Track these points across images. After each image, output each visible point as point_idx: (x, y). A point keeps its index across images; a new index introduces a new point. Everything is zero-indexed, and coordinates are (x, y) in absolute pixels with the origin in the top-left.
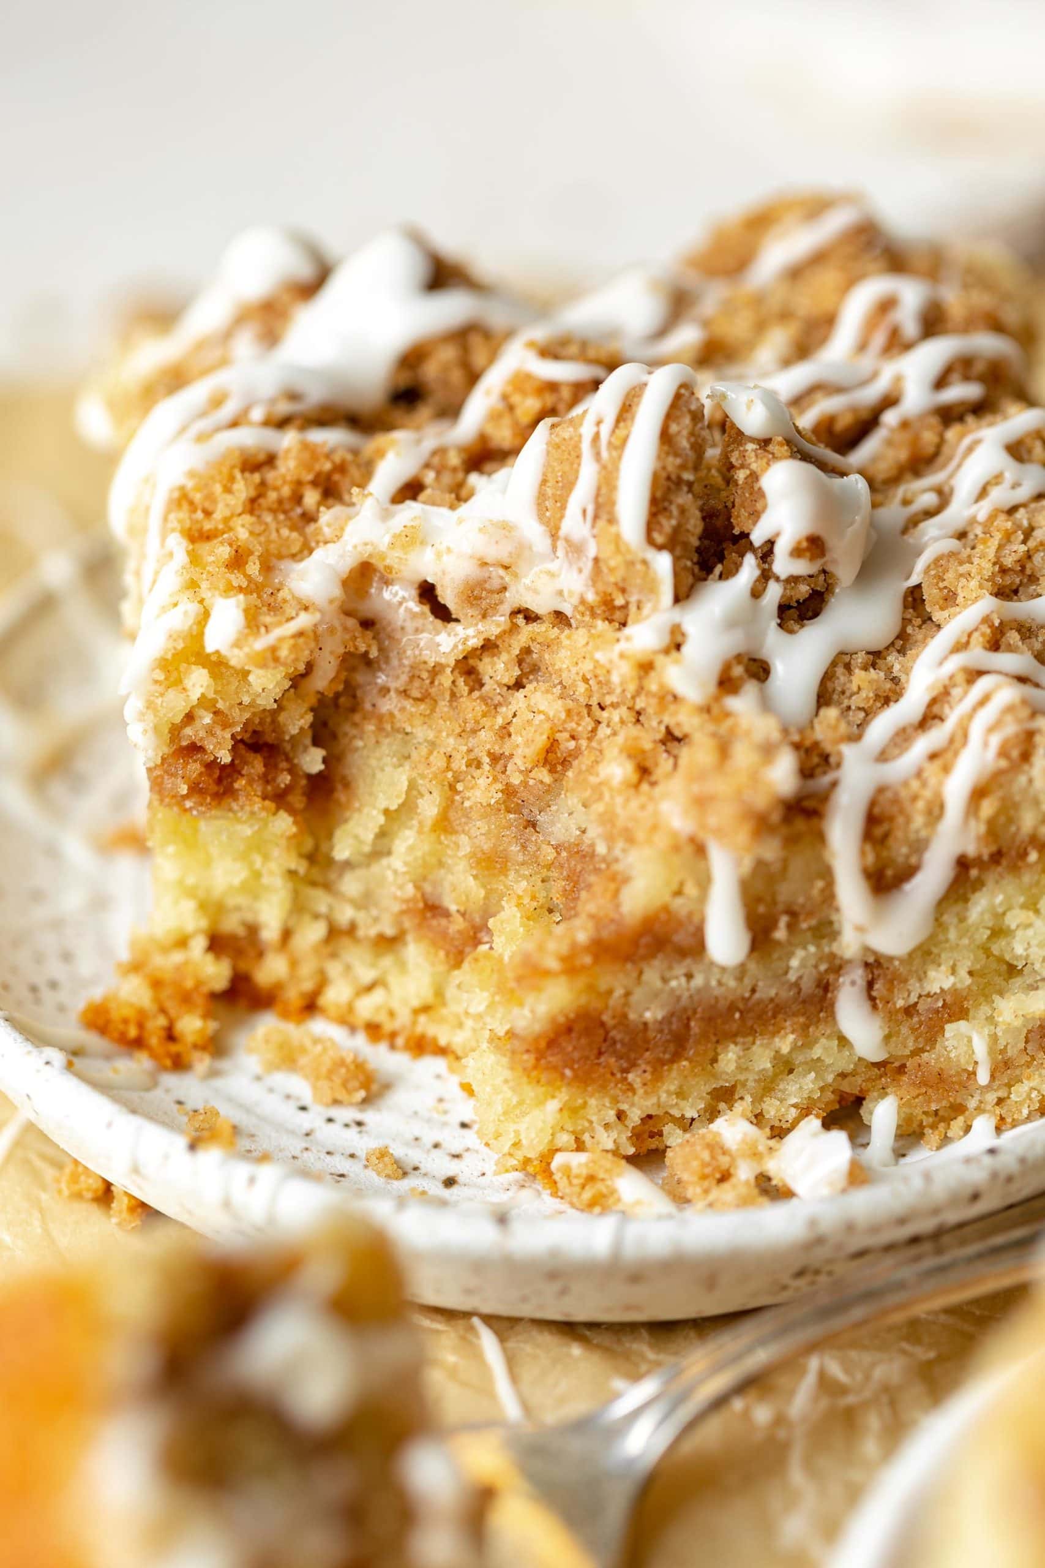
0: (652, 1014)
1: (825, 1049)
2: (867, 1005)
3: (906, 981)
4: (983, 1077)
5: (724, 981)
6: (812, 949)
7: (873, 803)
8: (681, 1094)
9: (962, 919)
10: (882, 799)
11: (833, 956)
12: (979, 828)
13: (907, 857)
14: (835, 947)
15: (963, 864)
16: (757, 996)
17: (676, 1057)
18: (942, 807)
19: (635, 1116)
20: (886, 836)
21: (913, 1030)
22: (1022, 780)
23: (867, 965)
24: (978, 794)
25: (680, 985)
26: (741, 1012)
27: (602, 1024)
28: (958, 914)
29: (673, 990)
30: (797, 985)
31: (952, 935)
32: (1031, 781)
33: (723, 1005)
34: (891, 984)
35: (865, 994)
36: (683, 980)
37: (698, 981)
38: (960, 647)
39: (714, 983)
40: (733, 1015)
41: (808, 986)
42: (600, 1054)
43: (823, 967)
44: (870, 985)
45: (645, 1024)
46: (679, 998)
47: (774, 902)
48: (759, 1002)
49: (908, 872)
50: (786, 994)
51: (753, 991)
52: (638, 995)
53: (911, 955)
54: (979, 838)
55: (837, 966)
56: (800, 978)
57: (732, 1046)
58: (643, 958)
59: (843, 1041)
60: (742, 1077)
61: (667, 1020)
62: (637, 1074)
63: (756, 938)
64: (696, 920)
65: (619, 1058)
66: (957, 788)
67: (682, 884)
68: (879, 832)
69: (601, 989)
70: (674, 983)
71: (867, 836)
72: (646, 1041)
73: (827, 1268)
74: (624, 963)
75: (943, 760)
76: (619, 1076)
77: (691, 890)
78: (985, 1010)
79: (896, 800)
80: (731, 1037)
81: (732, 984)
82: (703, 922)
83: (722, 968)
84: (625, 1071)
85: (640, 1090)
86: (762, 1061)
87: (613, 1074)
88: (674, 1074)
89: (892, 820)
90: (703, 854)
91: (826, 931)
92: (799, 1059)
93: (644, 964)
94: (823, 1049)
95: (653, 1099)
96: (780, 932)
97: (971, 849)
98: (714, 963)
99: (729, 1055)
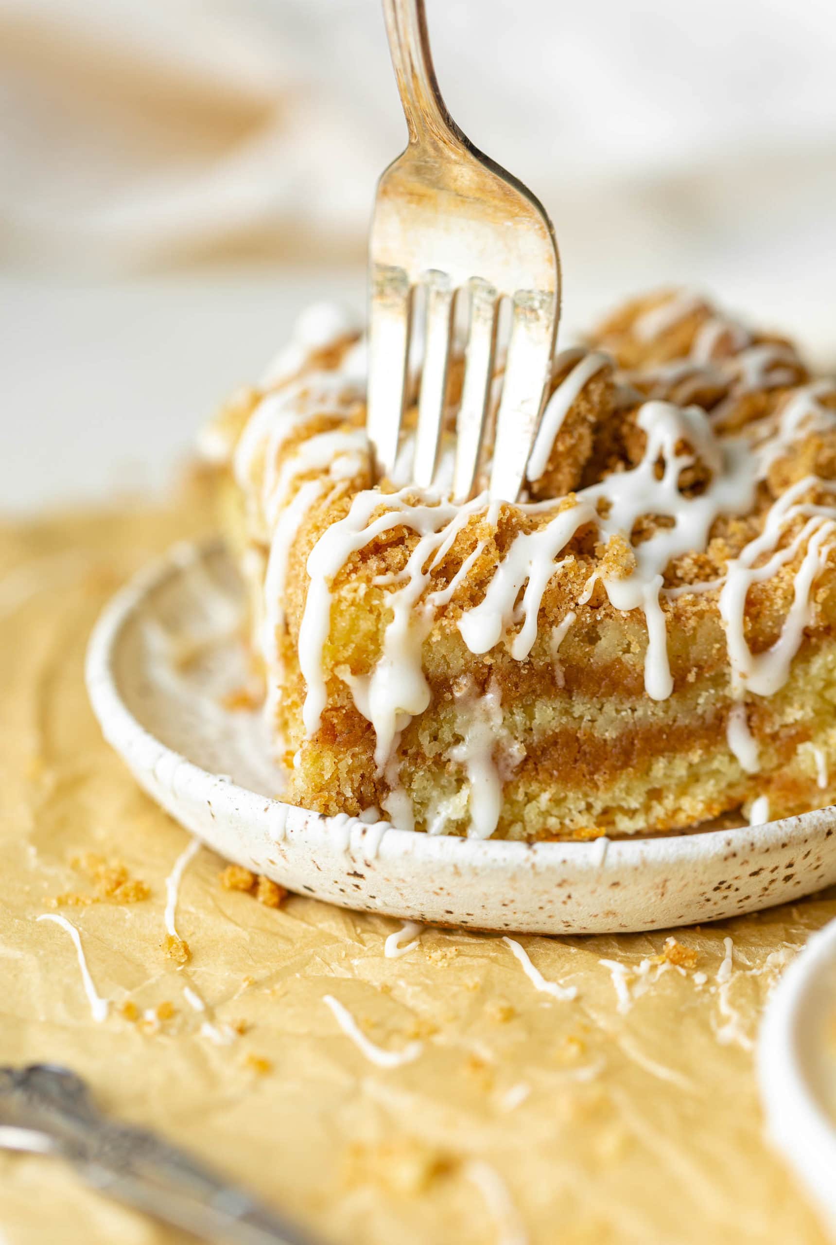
0: (610, 734)
1: (721, 762)
2: (747, 731)
3: (771, 715)
4: (822, 783)
5: (656, 712)
6: (712, 691)
7: (749, 592)
8: (628, 791)
9: (806, 673)
10: (755, 590)
11: (725, 698)
12: (815, 608)
13: (772, 628)
14: (726, 692)
15: (807, 633)
16: (677, 724)
17: (626, 765)
18: (793, 595)
19: (598, 807)
20: (758, 614)
21: (776, 750)
23: (747, 705)
24: (815, 586)
25: (627, 714)
26: (667, 735)
27: (577, 739)
28: (803, 670)
29: (623, 718)
30: (702, 717)
31: (801, 683)
33: (655, 729)
34: (762, 719)
35: (745, 724)
36: (629, 712)
37: (639, 713)
38: (798, 502)
39: (650, 713)
40: (662, 736)
41: (710, 718)
42: (576, 761)
43: (719, 705)
44: (749, 719)
45: (605, 741)
46: (627, 723)
47: (688, 660)
48: (678, 728)
49: (773, 639)
50: (695, 724)
51: (674, 721)
52: (601, 720)
53: (776, 695)
54: (817, 615)
55: (728, 705)
56: (705, 712)
57: (661, 759)
58: (603, 695)
59: (733, 758)
60: (667, 782)
61: (619, 739)
62: (600, 776)
63: (679, 685)
64: (638, 669)
65: (588, 764)
66: (802, 581)
67: (629, 645)
68: (753, 610)
69: (576, 715)
70: (624, 713)
71: (747, 613)
72: (605, 753)
73: (736, 884)
74: (591, 698)
75: (793, 564)
76: (588, 777)
77: (635, 648)
78: (822, 736)
79: (764, 590)
80: (660, 752)
81: (661, 714)
82: (643, 670)
83: (655, 703)
84: (592, 773)
85: (602, 787)
86: (681, 770)
87: (584, 776)
88: (624, 777)
89: (761, 603)
90: (643, 623)
91: (721, 680)
92: (704, 769)
93: (604, 700)
94: (719, 762)
95: (610, 795)
96: (691, 678)
97: (812, 623)
98: (650, 699)
99: (660, 767)
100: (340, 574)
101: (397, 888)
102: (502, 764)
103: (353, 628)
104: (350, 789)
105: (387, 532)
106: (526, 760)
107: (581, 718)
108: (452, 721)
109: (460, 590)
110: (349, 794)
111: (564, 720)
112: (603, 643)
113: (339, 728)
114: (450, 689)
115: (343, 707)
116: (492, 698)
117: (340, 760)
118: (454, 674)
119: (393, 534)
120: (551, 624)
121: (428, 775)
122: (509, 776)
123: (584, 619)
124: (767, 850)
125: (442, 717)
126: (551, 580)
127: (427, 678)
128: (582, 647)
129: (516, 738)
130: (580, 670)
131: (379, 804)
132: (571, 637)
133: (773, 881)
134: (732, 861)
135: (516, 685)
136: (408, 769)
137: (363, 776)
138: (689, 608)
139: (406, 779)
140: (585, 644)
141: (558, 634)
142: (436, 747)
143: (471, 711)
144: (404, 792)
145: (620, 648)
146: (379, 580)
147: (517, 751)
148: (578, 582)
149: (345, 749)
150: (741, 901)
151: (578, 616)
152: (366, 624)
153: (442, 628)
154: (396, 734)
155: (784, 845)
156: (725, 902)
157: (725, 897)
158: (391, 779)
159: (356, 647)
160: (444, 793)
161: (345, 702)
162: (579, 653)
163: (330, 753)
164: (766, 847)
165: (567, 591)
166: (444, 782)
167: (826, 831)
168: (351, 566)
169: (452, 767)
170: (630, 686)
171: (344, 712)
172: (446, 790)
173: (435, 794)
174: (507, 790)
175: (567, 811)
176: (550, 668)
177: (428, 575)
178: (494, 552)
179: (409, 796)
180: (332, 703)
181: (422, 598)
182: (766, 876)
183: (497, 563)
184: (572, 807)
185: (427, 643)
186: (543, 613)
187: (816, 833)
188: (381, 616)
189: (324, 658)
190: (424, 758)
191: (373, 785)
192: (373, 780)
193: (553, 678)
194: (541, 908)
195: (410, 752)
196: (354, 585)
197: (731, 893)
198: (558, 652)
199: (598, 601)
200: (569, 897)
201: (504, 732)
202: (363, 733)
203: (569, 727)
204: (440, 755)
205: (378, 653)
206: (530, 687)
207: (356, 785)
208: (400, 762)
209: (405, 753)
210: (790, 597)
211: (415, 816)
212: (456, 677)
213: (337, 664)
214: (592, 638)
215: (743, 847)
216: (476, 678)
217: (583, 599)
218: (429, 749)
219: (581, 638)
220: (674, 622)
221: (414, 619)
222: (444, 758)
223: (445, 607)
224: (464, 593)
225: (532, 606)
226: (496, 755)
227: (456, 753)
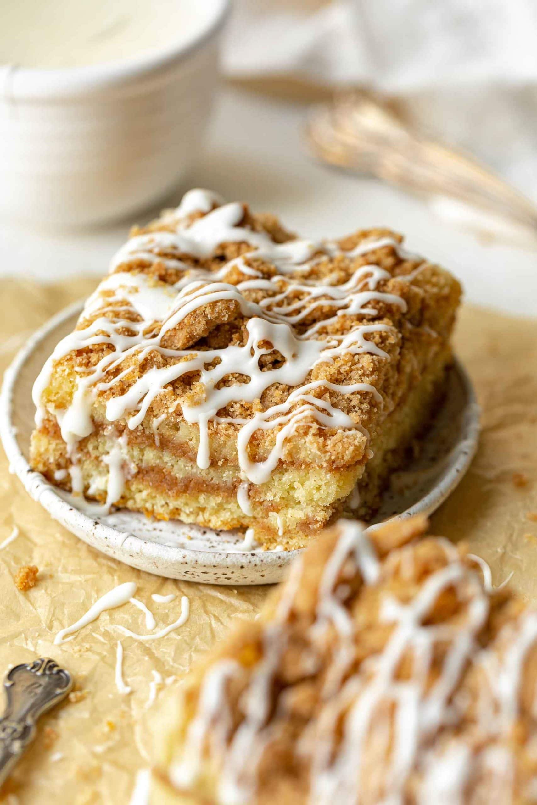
0: (180, 476)
2: (246, 497)
3: (260, 493)
4: (280, 533)
5: (201, 473)
6: (231, 473)
7: (255, 433)
8: (186, 504)
9: (280, 480)
10: (258, 432)
11: (238, 477)
12: (285, 451)
13: (264, 454)
14: (239, 475)
15: (281, 462)
16: (213, 482)
17: (185, 491)
18: (275, 441)
19: (171, 506)
20: (258, 445)
21: (261, 510)
22: (303, 441)
23: (248, 484)
24: (287, 440)
25: (188, 469)
26: (207, 485)
27: (163, 472)
28: (279, 477)
29: (186, 470)
30: (226, 482)
31: (276, 483)
32: (305, 442)
33: (201, 481)
34: (255, 493)
35: (246, 493)
36: (190, 468)
37: (194, 470)
38: (307, 393)
39: (198, 473)
40: (204, 486)
41: (229, 484)
42: (161, 482)
43: (235, 480)
44: (249, 490)
45: (176, 478)
46: (188, 473)
47: (221, 454)
48: (213, 484)
49: (263, 459)
50: (222, 484)
51: (212, 479)
52: (176, 467)
53: (262, 485)
54: (286, 455)
55: (240, 481)
57: (203, 495)
58: (178, 456)
59: (238, 506)
60: (206, 506)
61: (183, 479)
62: (172, 492)
63: (213, 463)
64: (195, 450)
65: (167, 485)
66: (280, 437)
67: (192, 438)
68: (255, 443)
69: (165, 461)
70: (187, 468)
72: (176, 483)
74: (172, 456)
75: (281, 426)
76: (166, 491)
77: (194, 440)
79: (263, 434)
80: (203, 491)
81: (204, 475)
82: (197, 452)
83: (202, 469)
84: (168, 490)
85: (172, 498)
86: (213, 502)
88: (184, 497)
90: (198, 430)
91: (236, 468)
92: (224, 507)
93: (178, 459)
94: (232, 506)
95: (177, 502)
96: (220, 463)
97: (283, 457)
98: (199, 466)
99: (203, 498)
100: (62, 359)
102: (126, 471)
103: (60, 387)
104: (52, 459)
105: (94, 345)
106: (138, 473)
107: (167, 463)
108: (104, 444)
109: (114, 386)
111: (158, 461)
112: (180, 432)
113: (50, 429)
114: (103, 430)
115: (52, 421)
116: (122, 440)
117: (50, 444)
118: (106, 423)
119: (97, 346)
120: (156, 416)
121: (92, 464)
122: (129, 477)
123: (170, 419)
124: (205, 566)
125: (99, 441)
126: (157, 396)
127: (93, 421)
128: (169, 431)
129: (134, 462)
130: (169, 441)
131: (68, 469)
132: (163, 425)
133: (218, 578)
135: (136, 438)
136: (82, 458)
137: (60, 454)
138: (222, 431)
139: (81, 462)
140: (172, 430)
141: (155, 423)
142: (96, 453)
143: (113, 441)
144: (79, 468)
145: (188, 438)
146: (77, 369)
147: (133, 468)
148: (170, 401)
149: (52, 440)
150: (205, 580)
151: (168, 416)
152: (66, 388)
153: (100, 402)
154: (76, 441)
155: (214, 566)
157: (194, 577)
158: (74, 460)
159: (61, 396)
160: (100, 474)
162: (167, 433)
163: (45, 439)
165: (165, 404)
166: (100, 469)
167: (240, 565)
168: (69, 357)
169: (103, 464)
170: (191, 457)
171: (52, 423)
173: (94, 473)
174: (127, 484)
175: (156, 503)
176: (152, 436)
177: (105, 373)
178: (137, 373)
179: (82, 470)
180: (47, 417)
181: (95, 384)
182: (212, 575)
183: (137, 378)
184: (158, 502)
185: (92, 406)
186: (150, 410)
187: (234, 566)
188: (73, 386)
190: (90, 456)
191: (65, 460)
192: (65, 457)
193: (154, 441)
195: (84, 451)
196: (65, 368)
197: (196, 576)
198: (158, 429)
199: (178, 413)
201: (128, 457)
203: (160, 465)
204: (98, 457)
206: (142, 441)
207: (57, 457)
209: (82, 450)
212: (107, 425)
213: (49, 402)
214: (176, 427)
216: (117, 429)
217: (171, 410)
218: (94, 453)
219: (170, 427)
220: (213, 435)
221: (87, 393)
222: (100, 459)
223: (105, 392)
224: (117, 388)
225: (145, 406)
226: (123, 466)
227: (106, 459)
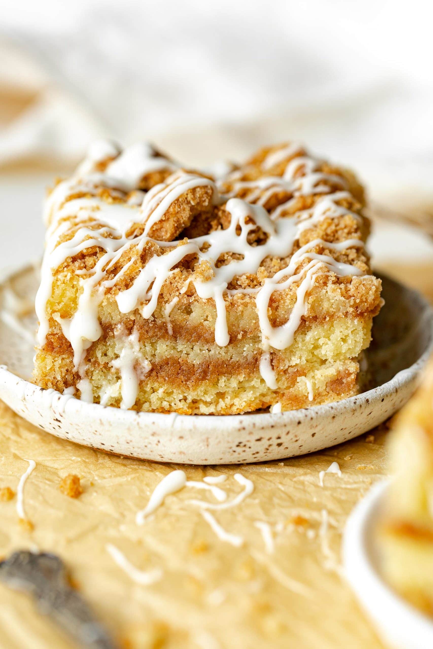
0: (197, 362)
1: (256, 382)
2: (271, 367)
3: (284, 361)
4: (311, 398)
5: (220, 353)
6: (252, 345)
7: (272, 295)
8: (206, 393)
9: (303, 341)
10: (276, 294)
11: (259, 349)
12: (307, 306)
13: (284, 315)
14: (260, 346)
15: (303, 319)
16: (232, 360)
17: (204, 378)
18: (296, 299)
19: (190, 399)
20: (278, 307)
21: (287, 379)
22: (324, 291)
23: (271, 354)
24: (308, 294)
26: (226, 365)
27: (179, 363)
28: (302, 338)
29: (203, 354)
30: (246, 357)
31: (300, 345)
32: (327, 292)
33: (220, 361)
34: (279, 362)
35: (269, 363)
36: (207, 351)
37: (212, 352)
38: (308, 253)
39: (217, 353)
40: (223, 367)
41: (250, 358)
42: (178, 374)
43: (255, 352)
44: (272, 361)
45: (194, 365)
46: (206, 357)
47: (239, 327)
48: (233, 362)
49: (284, 321)
50: (242, 360)
51: (231, 358)
52: (192, 354)
53: (286, 349)
54: (308, 310)
55: (261, 353)
56: (247, 355)
57: (224, 377)
58: (193, 341)
59: (262, 381)
60: (227, 390)
61: (201, 364)
62: (190, 383)
63: (233, 340)
64: (212, 329)
65: (184, 376)
66: (300, 292)
67: (207, 316)
68: (274, 305)
69: (179, 350)
70: (204, 352)
71: (270, 305)
72: (194, 371)
73: (248, 444)
74: (187, 342)
75: (297, 284)
76: (184, 383)
77: (210, 318)
78: (312, 374)
79: (280, 295)
80: (223, 374)
81: (223, 354)
82: (214, 330)
83: (221, 348)
84: (186, 381)
85: (191, 389)
86: (234, 383)
87: (182, 382)
88: (203, 384)
89: (279, 301)
90: (214, 306)
91: (256, 339)
92: (247, 385)
93: (194, 344)
94: (255, 382)
95: (196, 393)
96: (240, 337)
97: (306, 313)
98: (217, 345)
99: (223, 381)
100: (59, 267)
101: (77, 429)
102: (139, 372)
103: (63, 295)
104: (60, 376)
105: (87, 249)
106: (152, 370)
107: (181, 351)
108: (113, 347)
109: (119, 281)
110: (59, 378)
111: (172, 352)
112: (193, 315)
113: (55, 344)
114: (112, 330)
115: (57, 334)
116: (134, 337)
117: (55, 361)
118: (115, 323)
119: (90, 250)
120: (166, 302)
121: (101, 373)
122: (143, 378)
123: (183, 301)
124: (263, 428)
125: (108, 344)
126: (166, 279)
127: (101, 323)
128: (182, 315)
129: (147, 359)
130: (181, 327)
131: (75, 385)
132: (176, 310)
133: (270, 445)
134: (243, 432)
135: (147, 332)
136: (91, 369)
137: (67, 370)
138: (239, 300)
139: (90, 374)
140: (184, 314)
141: (168, 308)
142: (105, 359)
143: (123, 342)
144: (88, 381)
145: (202, 318)
146: (78, 272)
147: (146, 365)
148: (181, 282)
149: (58, 355)
150: (254, 454)
151: (180, 299)
152: (70, 293)
153: (108, 299)
154: (84, 350)
155: (272, 427)
156: (244, 454)
157: (244, 451)
158: (82, 373)
159: (65, 304)
160: (110, 383)
161: (58, 332)
162: (180, 318)
163: (50, 357)
164: (261, 426)
165: (175, 286)
166: (109, 377)
167: (297, 421)
168: (66, 264)
169: (113, 370)
170: (207, 338)
171: (57, 336)
172: (111, 382)
173: (104, 383)
174: (141, 385)
175: (173, 399)
176: (165, 325)
177: (105, 272)
178: (139, 263)
179: (91, 382)
180: (51, 331)
181: (99, 283)
182: (265, 443)
183: (140, 269)
184: (175, 397)
185: (100, 306)
186: (161, 296)
187: (291, 422)
188: (77, 290)
189: (47, 308)
190: (99, 364)
191: (72, 375)
192: (72, 372)
193: (166, 330)
194: (146, 446)
195: (92, 360)
196: (65, 273)
197: (247, 449)
198: (169, 316)
199: (190, 293)
200: (159, 442)
201: (140, 355)
202: (68, 348)
203: (175, 356)
204: (108, 363)
205: (76, 308)
206: (154, 333)
207: (63, 374)
208: (86, 365)
209: (89, 360)
210: (294, 300)
211: (94, 393)
212: (116, 325)
213: (54, 312)
214: (188, 311)
215: (249, 425)
216: (126, 326)
217: (183, 291)
218: (102, 360)
219: (182, 311)
220: (231, 307)
221: (94, 293)
222: (110, 365)
223: (111, 289)
224: (122, 283)
225: (155, 293)
226: (136, 366)
227: (116, 363)
